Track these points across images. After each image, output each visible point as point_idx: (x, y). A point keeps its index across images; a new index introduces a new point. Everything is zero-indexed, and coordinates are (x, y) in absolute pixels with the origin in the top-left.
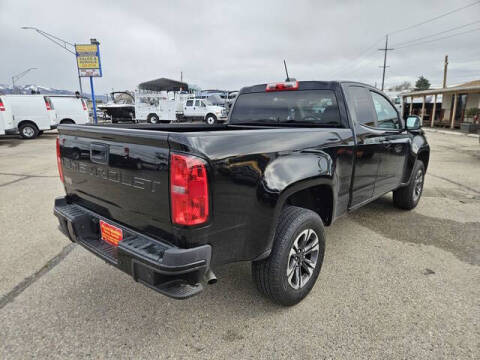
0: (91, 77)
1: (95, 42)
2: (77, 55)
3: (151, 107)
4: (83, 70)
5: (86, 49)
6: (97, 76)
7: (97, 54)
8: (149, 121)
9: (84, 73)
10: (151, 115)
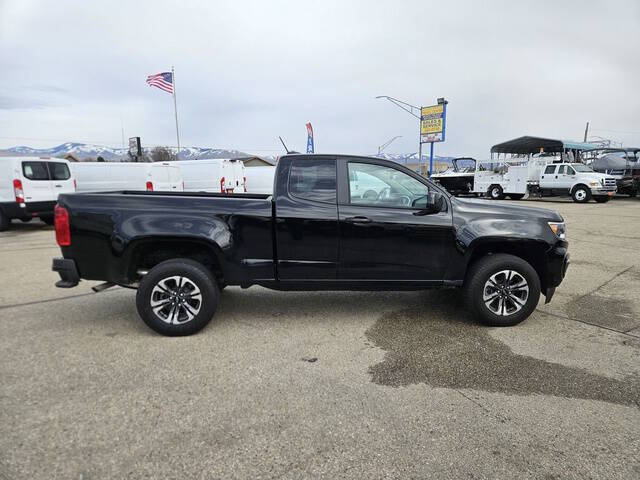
0: (432, 143)
1: (443, 102)
2: (422, 119)
3: (495, 176)
4: (425, 134)
5: (431, 112)
6: (439, 141)
7: (443, 115)
8: (489, 193)
9: (425, 139)
10: (493, 187)
